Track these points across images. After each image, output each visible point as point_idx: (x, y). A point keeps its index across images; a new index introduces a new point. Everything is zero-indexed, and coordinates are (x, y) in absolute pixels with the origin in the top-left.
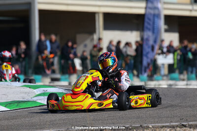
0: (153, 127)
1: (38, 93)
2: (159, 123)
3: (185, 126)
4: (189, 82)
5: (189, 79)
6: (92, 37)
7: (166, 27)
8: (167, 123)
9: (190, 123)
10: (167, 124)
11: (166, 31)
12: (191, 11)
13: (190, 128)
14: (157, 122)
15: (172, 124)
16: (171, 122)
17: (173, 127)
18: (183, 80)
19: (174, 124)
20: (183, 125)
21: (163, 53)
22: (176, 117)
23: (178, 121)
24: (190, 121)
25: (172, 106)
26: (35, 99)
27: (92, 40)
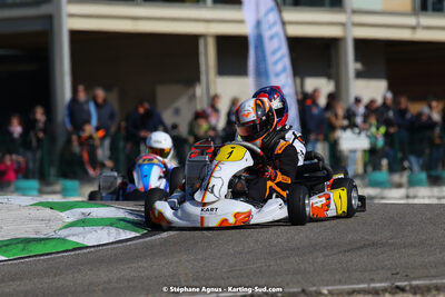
0: (331, 293)
1: (70, 220)
2: (345, 283)
3: (402, 290)
4: (412, 191)
5: (412, 184)
6: (191, 91)
7: (359, 66)
8: (363, 282)
9: (415, 283)
10: (362, 286)
11: (359, 75)
12: (413, 28)
13: (415, 293)
14: (340, 282)
15: (373, 285)
16: (372, 280)
17: (376, 292)
18: (399, 186)
19: (378, 285)
20: (398, 287)
21: (352, 125)
22: (383, 268)
23: (386, 280)
24: (415, 279)
25: (373, 244)
26: (63, 233)
27: (193, 97)
